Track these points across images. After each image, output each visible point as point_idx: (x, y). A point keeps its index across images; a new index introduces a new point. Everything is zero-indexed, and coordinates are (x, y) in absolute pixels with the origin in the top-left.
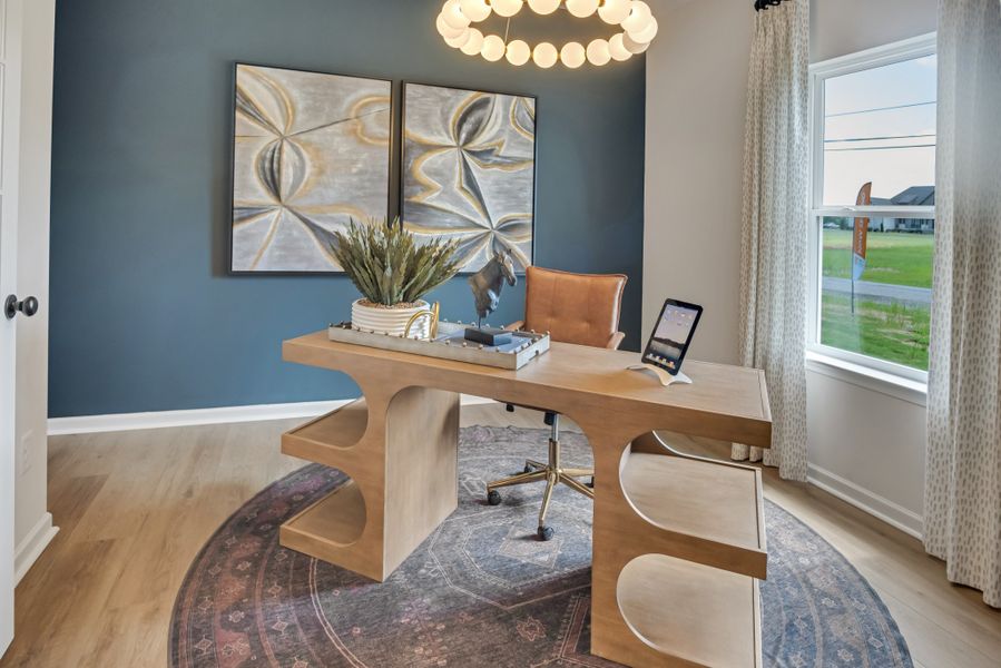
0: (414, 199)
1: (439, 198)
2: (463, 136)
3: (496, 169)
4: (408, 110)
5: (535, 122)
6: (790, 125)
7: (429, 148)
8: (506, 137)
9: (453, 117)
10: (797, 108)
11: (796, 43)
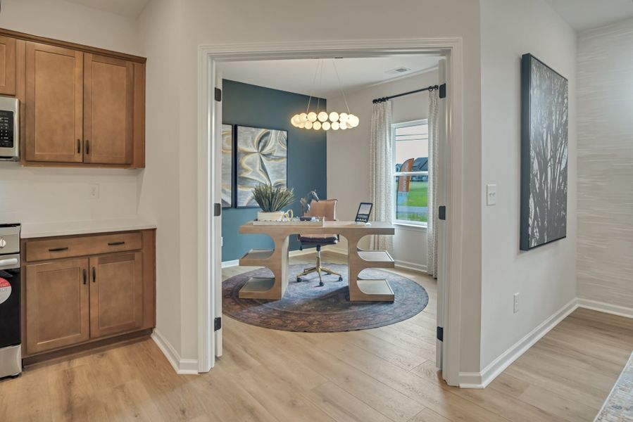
0: (242, 175)
1: (251, 174)
2: (260, 148)
3: (273, 161)
4: (239, 137)
5: (287, 141)
6: (386, 146)
7: (247, 153)
8: (276, 148)
9: (256, 140)
10: (388, 139)
11: (387, 117)
